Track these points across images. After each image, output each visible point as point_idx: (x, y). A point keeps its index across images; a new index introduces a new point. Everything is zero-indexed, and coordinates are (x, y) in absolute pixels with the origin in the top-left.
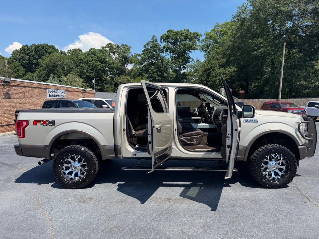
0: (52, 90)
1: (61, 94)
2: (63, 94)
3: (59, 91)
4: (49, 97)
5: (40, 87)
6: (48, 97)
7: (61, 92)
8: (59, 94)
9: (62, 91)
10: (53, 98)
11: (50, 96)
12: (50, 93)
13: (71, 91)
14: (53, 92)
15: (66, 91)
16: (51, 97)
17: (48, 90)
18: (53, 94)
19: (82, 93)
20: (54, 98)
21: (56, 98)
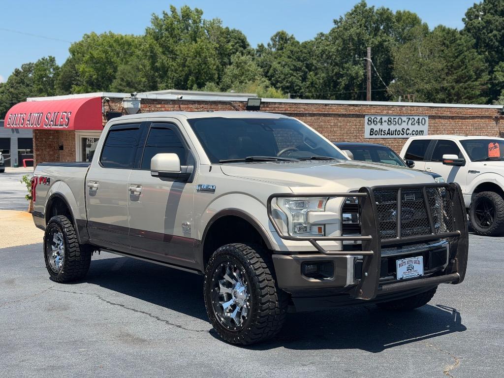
0: (379, 118)
1: (410, 126)
2: (417, 128)
3: (404, 119)
4: (371, 137)
5: (343, 112)
6: (367, 135)
7: (410, 122)
8: (404, 126)
9: (416, 118)
10: (383, 137)
11: (372, 132)
12: (373, 126)
13: (452, 118)
14: (385, 124)
15: (431, 117)
16: (377, 136)
17: (366, 118)
18: (385, 127)
19: (497, 119)
20: (385, 136)
21: (394, 136)
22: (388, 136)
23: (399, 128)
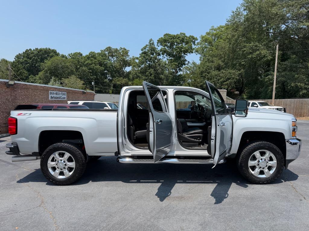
0: (53, 92)
1: (62, 96)
2: (64, 96)
3: (60, 92)
4: (52, 99)
5: (42, 89)
6: (50, 98)
9: (63, 93)
10: (54, 99)
12: (51, 95)
13: (72, 93)
14: (55, 94)
15: (67, 93)
17: (49, 92)
18: (55, 96)
19: (82, 94)
21: (58, 99)
22: (56, 99)
23: (59, 96)
